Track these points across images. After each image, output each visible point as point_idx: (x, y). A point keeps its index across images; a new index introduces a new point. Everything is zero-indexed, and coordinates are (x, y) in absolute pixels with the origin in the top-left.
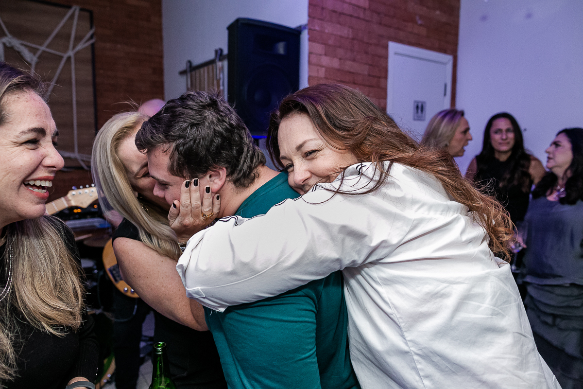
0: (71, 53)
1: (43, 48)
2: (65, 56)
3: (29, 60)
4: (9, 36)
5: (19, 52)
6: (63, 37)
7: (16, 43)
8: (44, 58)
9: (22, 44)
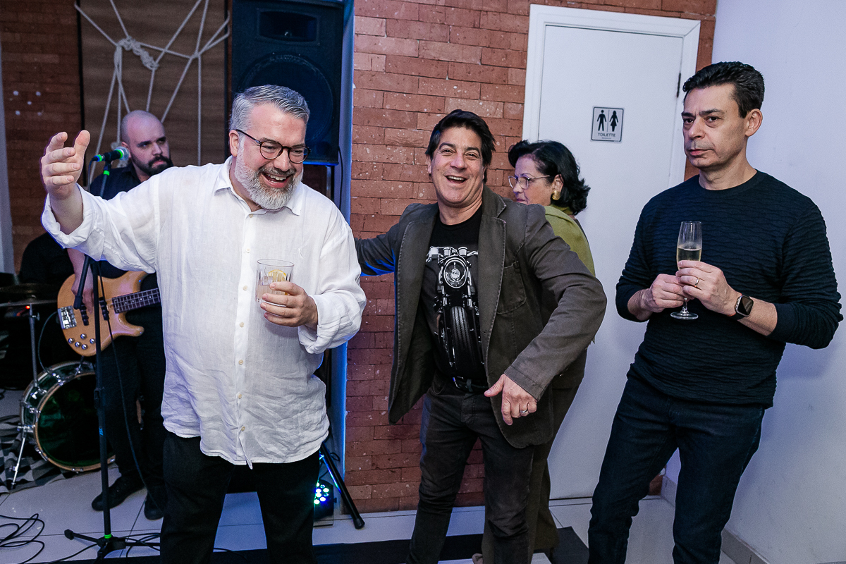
0: (197, 54)
1: (165, 50)
2: (191, 58)
3: (148, 66)
4: (129, 37)
5: (139, 57)
6: (190, 33)
7: (135, 46)
8: (166, 61)
9: (142, 47)
